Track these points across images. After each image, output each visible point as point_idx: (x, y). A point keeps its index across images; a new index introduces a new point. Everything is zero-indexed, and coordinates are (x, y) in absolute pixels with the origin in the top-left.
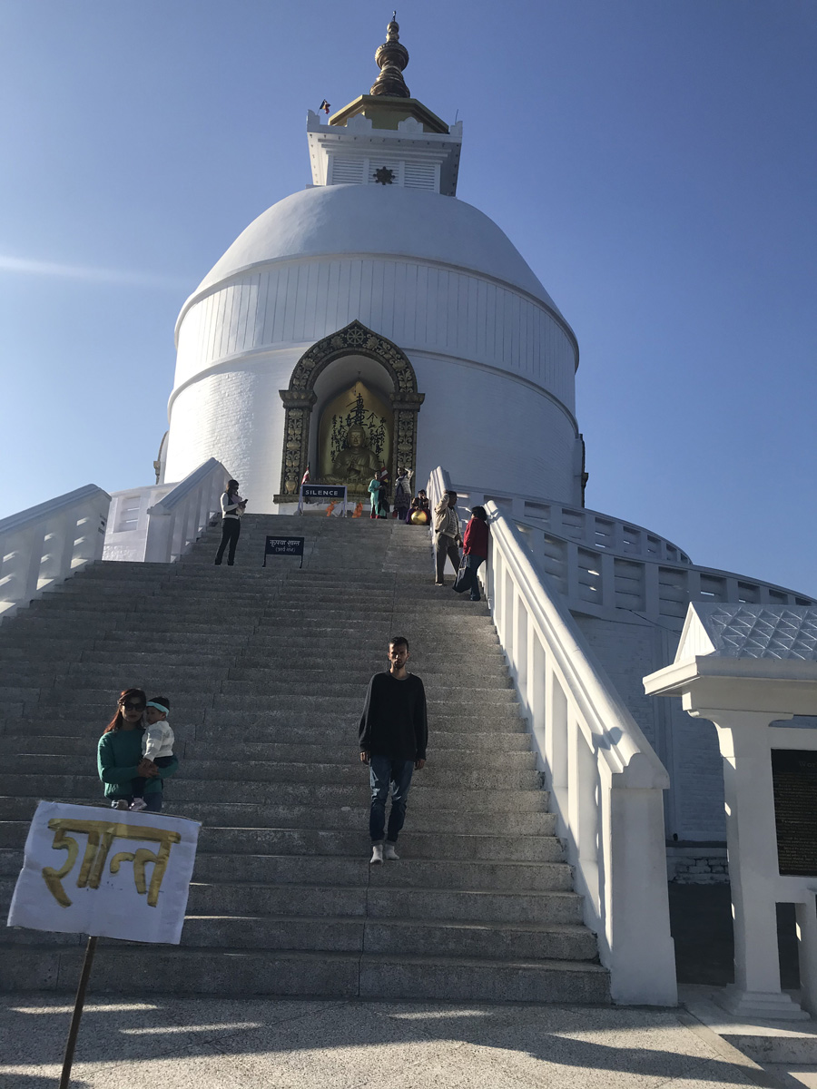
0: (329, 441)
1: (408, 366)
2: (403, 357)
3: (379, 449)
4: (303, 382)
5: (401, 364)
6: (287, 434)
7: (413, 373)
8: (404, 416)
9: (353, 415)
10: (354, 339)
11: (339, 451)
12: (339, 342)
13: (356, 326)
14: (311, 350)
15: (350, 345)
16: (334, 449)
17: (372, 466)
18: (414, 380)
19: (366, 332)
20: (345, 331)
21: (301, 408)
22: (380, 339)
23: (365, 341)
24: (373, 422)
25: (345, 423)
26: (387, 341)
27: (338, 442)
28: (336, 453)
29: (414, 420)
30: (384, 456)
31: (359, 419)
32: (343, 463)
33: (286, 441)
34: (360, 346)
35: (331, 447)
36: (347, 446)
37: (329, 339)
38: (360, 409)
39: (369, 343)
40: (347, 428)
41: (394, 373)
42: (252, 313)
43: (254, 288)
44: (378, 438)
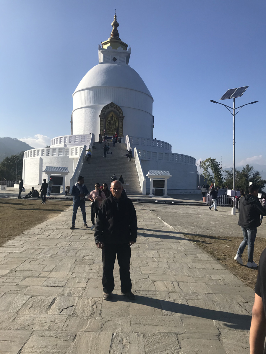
0: (107, 122)
1: (122, 111)
2: (121, 109)
3: (116, 124)
4: (103, 113)
5: (121, 110)
6: (100, 123)
7: (122, 112)
8: (121, 120)
9: (111, 117)
10: (112, 105)
12: (109, 106)
13: (112, 103)
14: (104, 107)
15: (111, 107)
17: (115, 128)
18: (123, 113)
19: (114, 104)
20: (110, 104)
21: (103, 118)
22: (116, 105)
23: (114, 106)
24: (115, 119)
25: (110, 119)
26: (118, 106)
29: (123, 121)
30: (117, 125)
31: (112, 118)
32: (110, 127)
33: (100, 124)
34: (113, 107)
35: (107, 123)
37: (107, 105)
38: (112, 116)
39: (115, 106)
41: (119, 112)
42: (92, 97)
43: (92, 91)
44: (116, 122)
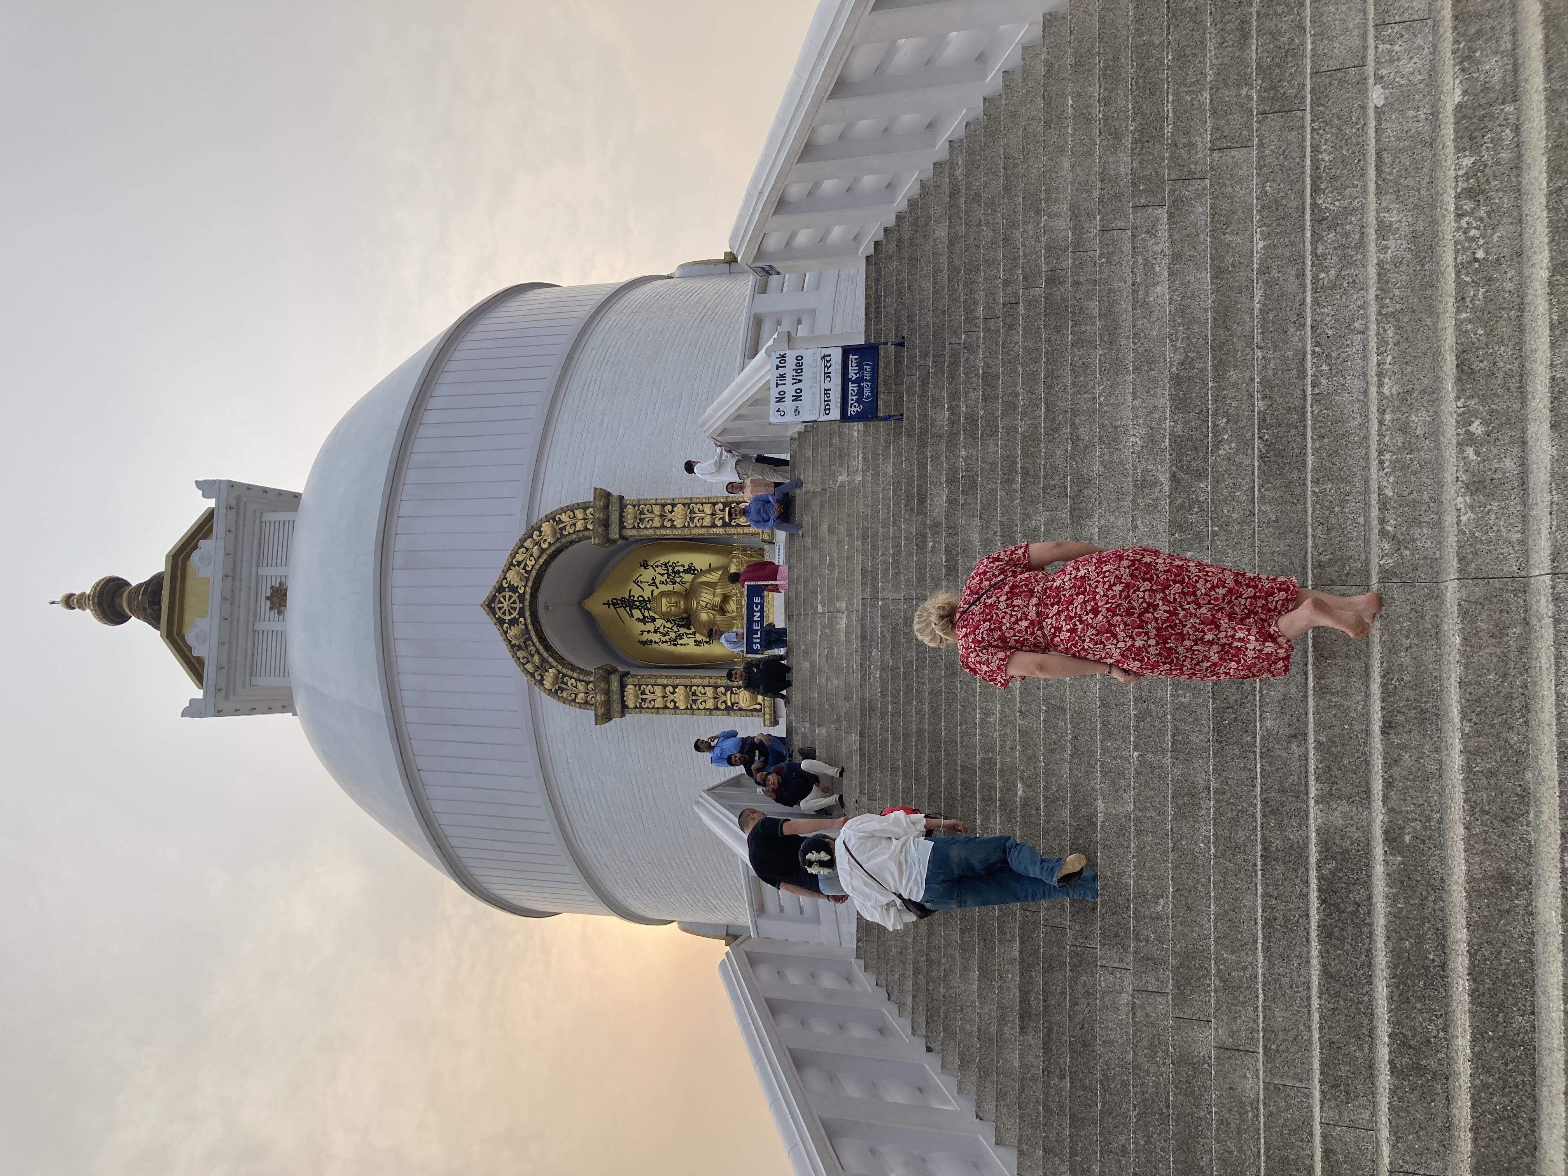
0: (679, 649)
1: (552, 518)
2: (539, 526)
4: (579, 686)
5: (549, 529)
7: (563, 510)
8: (629, 522)
9: (637, 613)
10: (511, 608)
11: (694, 633)
12: (513, 632)
13: (491, 605)
14: (530, 676)
16: (691, 642)
19: (500, 589)
20: (500, 622)
21: (623, 687)
22: (509, 567)
23: (513, 589)
24: (648, 580)
26: (513, 555)
27: (680, 637)
28: (699, 637)
29: (636, 503)
30: (701, 560)
34: (522, 597)
35: (688, 647)
36: (686, 620)
37: (513, 648)
38: (627, 604)
39: (516, 582)
40: (659, 623)
